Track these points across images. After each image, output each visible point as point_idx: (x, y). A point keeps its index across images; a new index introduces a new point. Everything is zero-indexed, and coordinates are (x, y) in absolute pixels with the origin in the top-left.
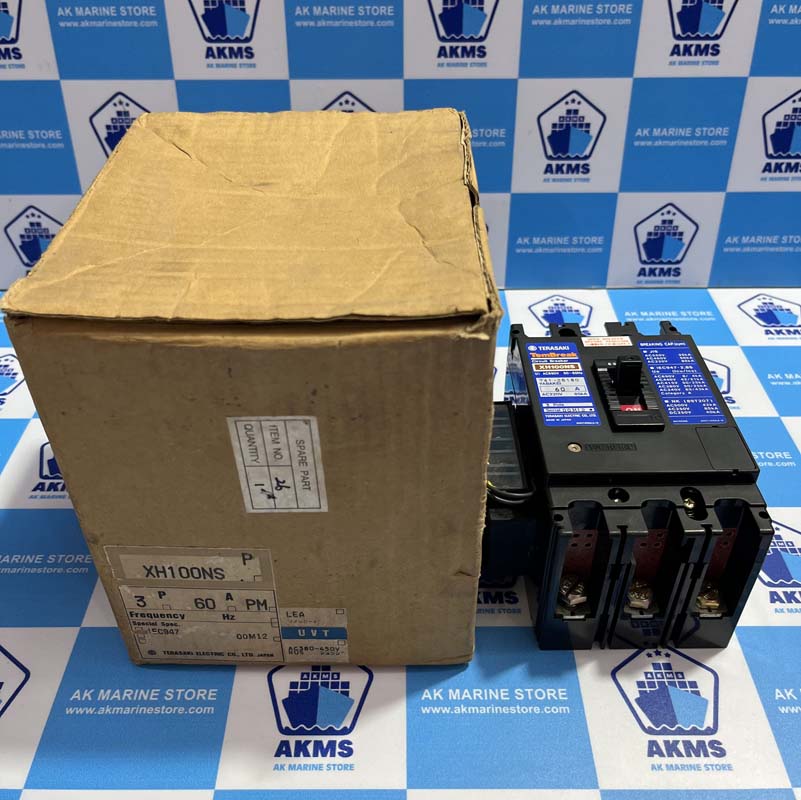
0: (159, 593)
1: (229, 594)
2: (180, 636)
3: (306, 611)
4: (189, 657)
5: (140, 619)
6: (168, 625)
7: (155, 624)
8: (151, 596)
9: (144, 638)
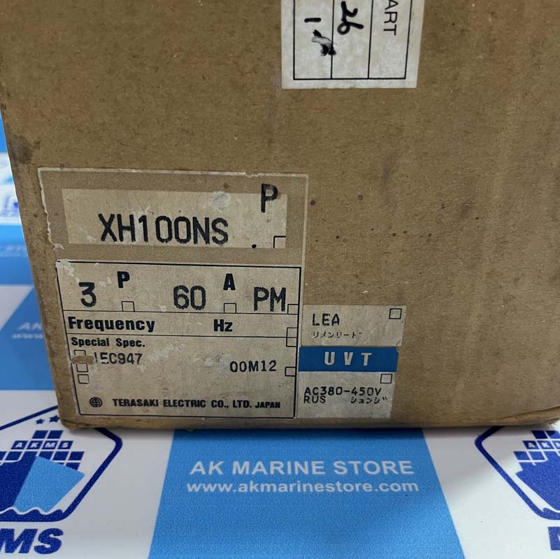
0: (120, 274)
1: (229, 277)
2: (142, 368)
3: (344, 311)
4: (152, 410)
5: (83, 333)
6: (126, 344)
7: (105, 343)
8: (105, 282)
9: (85, 373)
